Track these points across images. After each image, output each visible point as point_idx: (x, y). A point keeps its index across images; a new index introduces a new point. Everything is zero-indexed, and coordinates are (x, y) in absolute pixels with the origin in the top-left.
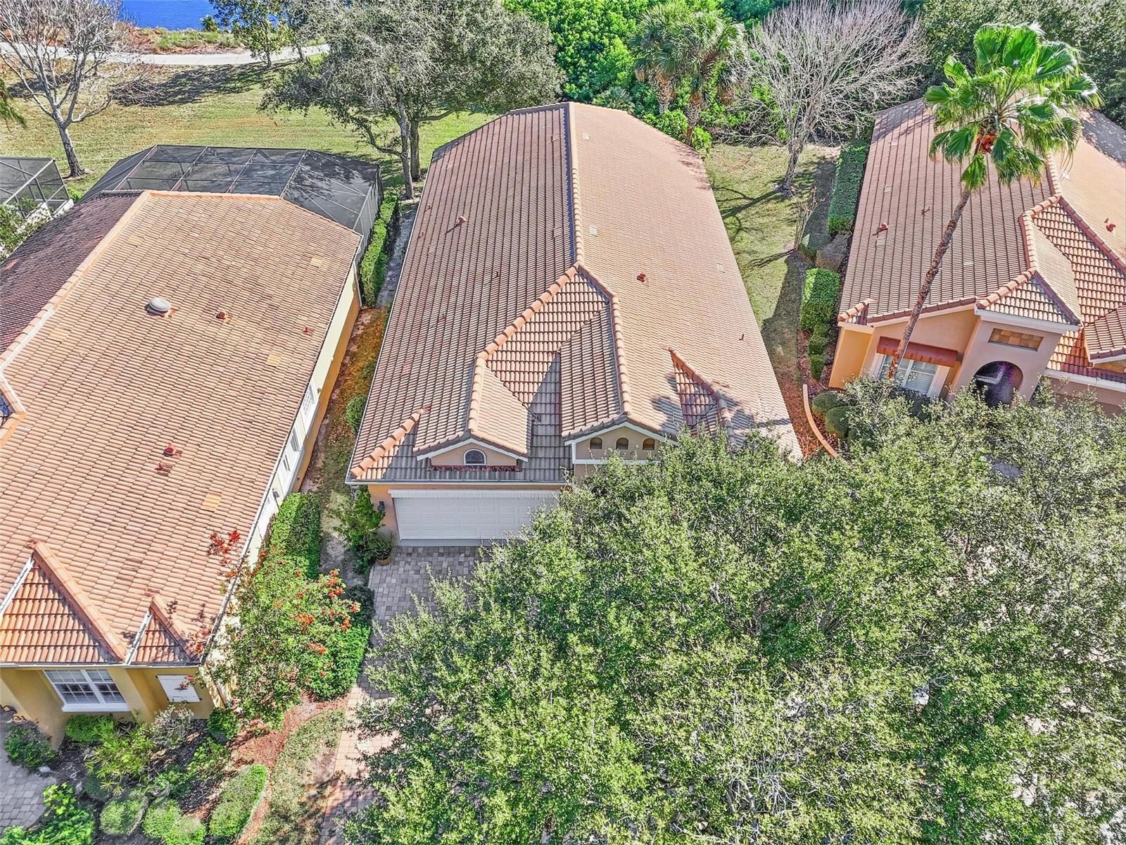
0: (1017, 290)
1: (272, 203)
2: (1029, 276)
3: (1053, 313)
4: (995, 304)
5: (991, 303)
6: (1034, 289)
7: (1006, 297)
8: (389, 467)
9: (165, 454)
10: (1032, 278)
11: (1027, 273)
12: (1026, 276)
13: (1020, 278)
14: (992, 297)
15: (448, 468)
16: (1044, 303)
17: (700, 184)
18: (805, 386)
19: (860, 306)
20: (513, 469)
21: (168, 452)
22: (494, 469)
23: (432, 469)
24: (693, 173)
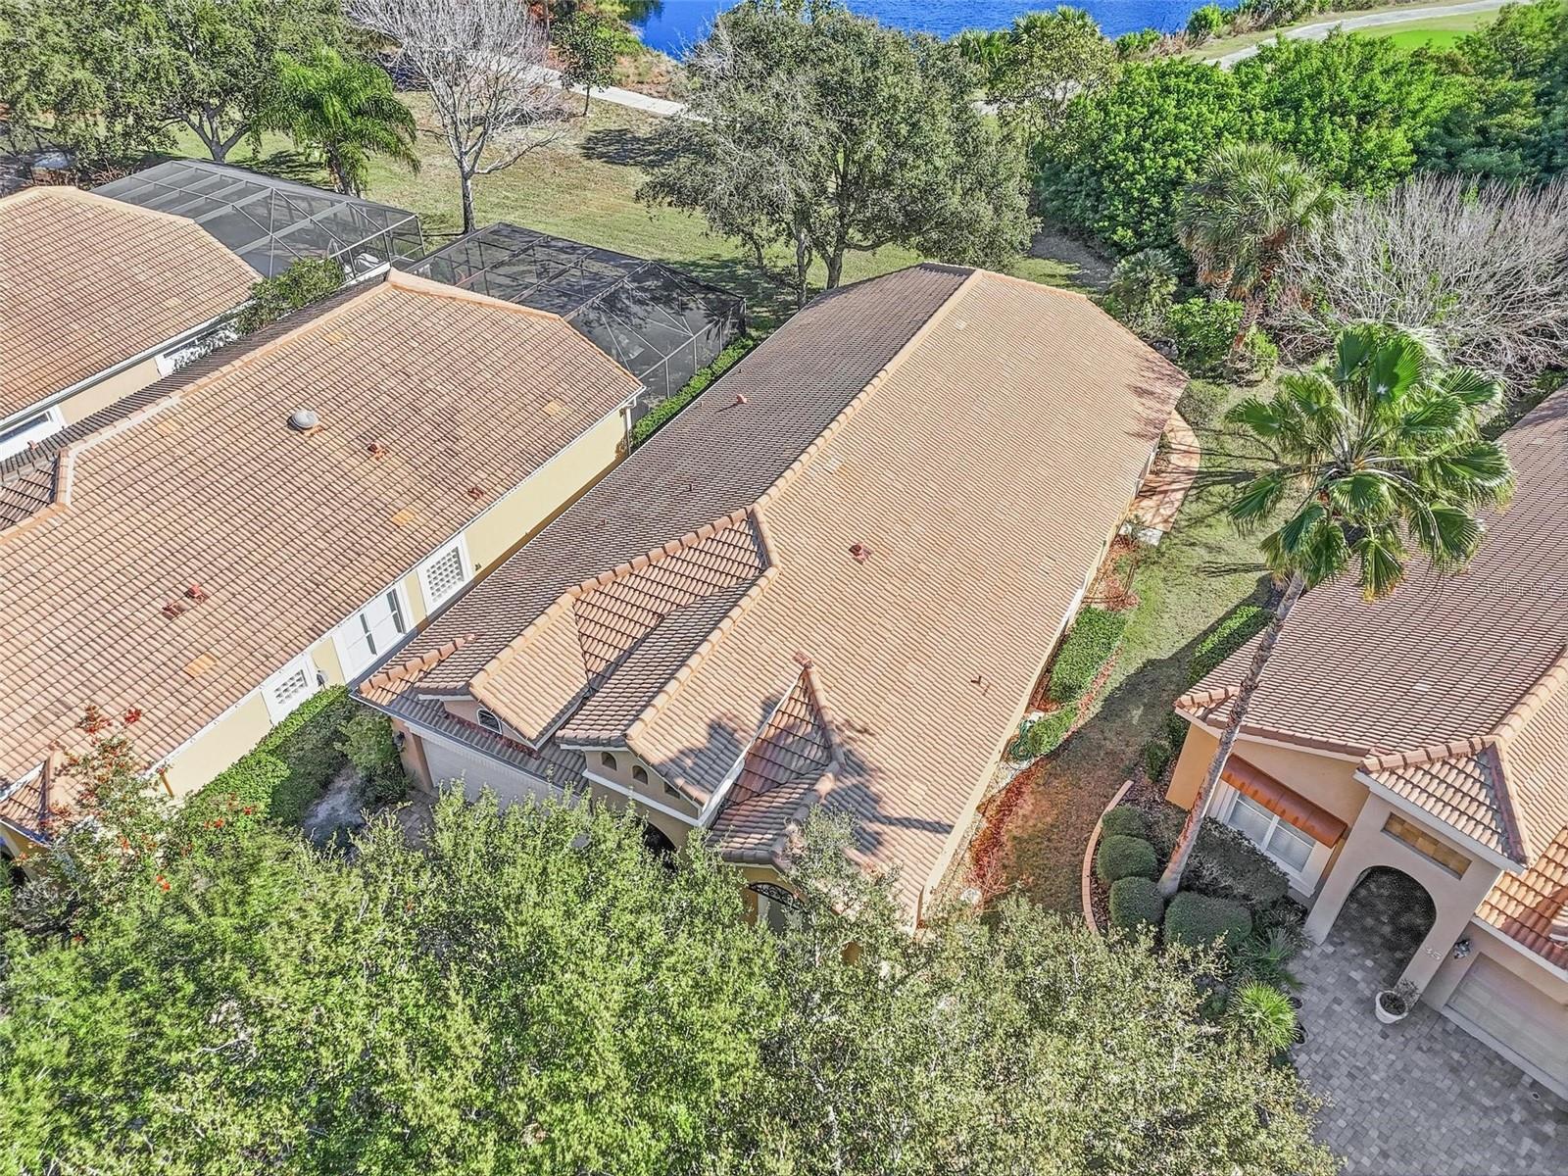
0: (1445, 763)
1: (546, 323)
2: (1479, 748)
3: (1487, 827)
4: (1393, 772)
5: (1384, 770)
6: (1476, 774)
7: (1418, 768)
9: (186, 594)
10: (1484, 751)
11: (1476, 740)
12: (1472, 745)
13: (1459, 746)
14: (1395, 760)
16: (1481, 804)
17: (1136, 427)
18: (1129, 783)
21: (190, 594)
24: (1140, 409)
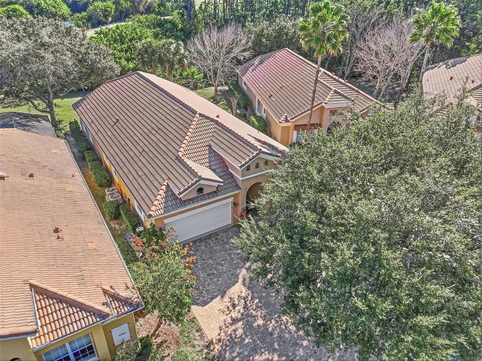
0: (332, 96)
5: (328, 101)
6: (337, 95)
7: (331, 99)
8: (165, 207)
9: (55, 232)
12: (333, 91)
15: (190, 200)
16: (342, 98)
19: (284, 117)
20: (216, 192)
22: (208, 194)
23: (184, 203)
